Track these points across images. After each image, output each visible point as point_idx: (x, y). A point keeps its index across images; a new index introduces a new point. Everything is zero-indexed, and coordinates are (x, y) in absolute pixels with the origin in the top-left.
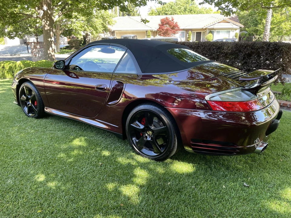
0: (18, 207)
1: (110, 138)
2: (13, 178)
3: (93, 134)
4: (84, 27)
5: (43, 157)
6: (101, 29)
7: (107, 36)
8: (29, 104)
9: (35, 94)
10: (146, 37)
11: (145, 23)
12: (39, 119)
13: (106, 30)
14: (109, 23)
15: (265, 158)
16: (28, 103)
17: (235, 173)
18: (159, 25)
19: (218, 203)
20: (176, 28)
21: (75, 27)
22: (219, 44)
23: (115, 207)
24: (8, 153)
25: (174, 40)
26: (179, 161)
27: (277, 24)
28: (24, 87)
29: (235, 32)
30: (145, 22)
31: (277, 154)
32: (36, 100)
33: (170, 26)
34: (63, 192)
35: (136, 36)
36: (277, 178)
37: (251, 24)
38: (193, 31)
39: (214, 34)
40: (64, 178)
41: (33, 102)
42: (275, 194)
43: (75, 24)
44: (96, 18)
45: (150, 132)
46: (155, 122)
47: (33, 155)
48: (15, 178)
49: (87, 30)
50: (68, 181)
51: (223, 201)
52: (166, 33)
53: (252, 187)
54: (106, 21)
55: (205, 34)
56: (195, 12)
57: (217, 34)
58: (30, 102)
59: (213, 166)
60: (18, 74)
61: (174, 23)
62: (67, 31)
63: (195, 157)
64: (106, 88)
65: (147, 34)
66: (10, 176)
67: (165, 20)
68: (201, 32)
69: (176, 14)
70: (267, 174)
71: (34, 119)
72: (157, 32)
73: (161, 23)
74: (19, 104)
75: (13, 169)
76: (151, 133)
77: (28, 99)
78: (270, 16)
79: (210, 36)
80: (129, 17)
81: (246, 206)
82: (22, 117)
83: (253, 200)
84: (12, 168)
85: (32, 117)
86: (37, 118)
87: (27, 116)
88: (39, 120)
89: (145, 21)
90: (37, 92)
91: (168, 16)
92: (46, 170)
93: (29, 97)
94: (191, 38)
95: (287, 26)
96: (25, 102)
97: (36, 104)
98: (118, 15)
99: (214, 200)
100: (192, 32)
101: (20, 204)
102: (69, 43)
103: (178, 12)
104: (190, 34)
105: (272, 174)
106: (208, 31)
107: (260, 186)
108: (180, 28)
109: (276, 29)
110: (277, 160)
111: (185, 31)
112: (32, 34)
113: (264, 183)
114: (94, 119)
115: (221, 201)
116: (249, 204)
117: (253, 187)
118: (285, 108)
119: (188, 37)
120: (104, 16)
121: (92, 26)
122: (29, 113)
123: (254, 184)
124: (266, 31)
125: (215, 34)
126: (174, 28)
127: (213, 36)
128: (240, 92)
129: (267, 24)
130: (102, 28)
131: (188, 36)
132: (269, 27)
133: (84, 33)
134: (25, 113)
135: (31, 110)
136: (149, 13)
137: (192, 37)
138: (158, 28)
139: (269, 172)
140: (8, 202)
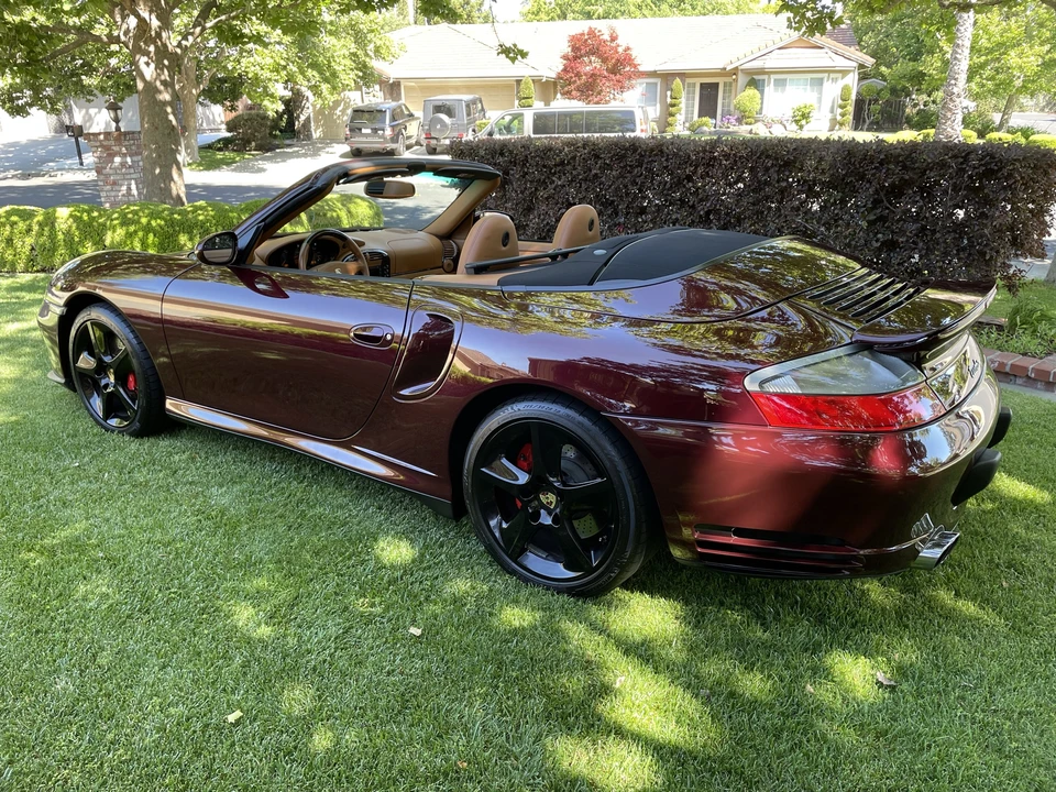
0: (101, 780)
1: (405, 509)
2: (76, 672)
3: (345, 496)
4: (285, 68)
5: (173, 590)
6: (348, 78)
7: (374, 100)
8: (106, 386)
9: (129, 349)
10: (517, 102)
11: (513, 60)
12: (146, 439)
13: (367, 77)
14: (377, 50)
15: (949, 579)
16: (103, 382)
17: (847, 638)
18: (565, 57)
19: (792, 748)
20: (628, 69)
21: (253, 68)
22: (788, 152)
23: (439, 771)
24: (46, 575)
25: (620, 115)
26: (652, 594)
27: (990, 51)
28: (88, 323)
29: (841, 83)
30: (511, 55)
31: (991, 561)
32: (133, 372)
33: (605, 60)
34: (255, 720)
35: (481, 102)
36: (990, 651)
37: (902, 51)
38: (688, 80)
39: (766, 89)
40: (256, 667)
41: (122, 379)
42: (983, 711)
43: (252, 59)
44: (331, 33)
45: (552, 498)
46: (566, 458)
47: (137, 581)
48: (82, 671)
49: (300, 78)
50: (270, 681)
51: (808, 742)
52: (588, 89)
53: (905, 686)
54: (365, 45)
55: (733, 91)
56: (694, 9)
57: (776, 90)
58: (112, 379)
59: (770, 612)
60: (64, 274)
61: (620, 50)
62: (223, 81)
63: (708, 578)
64: (389, 337)
65: (518, 92)
66: (63, 662)
67: (586, 40)
68: (718, 84)
69: (623, 13)
70: (957, 638)
71: (127, 438)
72: (555, 84)
73: (570, 49)
74: (69, 384)
75: (70, 636)
76: (554, 501)
77: (102, 368)
78: (967, 24)
79: (751, 99)
80: (452, 26)
81: (884, 757)
82: (85, 432)
83: (909, 734)
84: (67, 631)
85: (119, 432)
86: (140, 434)
87: (103, 427)
88: (147, 443)
89: (512, 53)
90: (134, 341)
91: (595, 24)
92: (188, 640)
93: (108, 359)
94: (683, 106)
95: (1025, 59)
96: (93, 379)
97: (132, 385)
98: (412, 21)
99: (778, 737)
100: (684, 85)
101: (107, 770)
102: (231, 126)
103: (633, 9)
104: (679, 92)
105: (974, 637)
106: (742, 79)
107: (932, 683)
108: (641, 69)
109: (987, 72)
110: (991, 586)
111: (658, 81)
112: (95, 95)
113: (948, 674)
114: (347, 446)
115: (801, 742)
116: (894, 749)
117: (910, 689)
118: (1019, 381)
119: (669, 100)
120: (361, 26)
121: (314, 66)
122: (107, 416)
123: (913, 678)
124: (953, 82)
125: (769, 90)
126: (620, 68)
127: (762, 99)
128: (866, 359)
129: (957, 53)
130: (352, 69)
131: (672, 98)
132: (963, 65)
133: (286, 88)
134: (92, 415)
135: (113, 406)
136: (525, 10)
137: (683, 100)
138: (561, 67)
139: (964, 631)
140: (66, 760)
